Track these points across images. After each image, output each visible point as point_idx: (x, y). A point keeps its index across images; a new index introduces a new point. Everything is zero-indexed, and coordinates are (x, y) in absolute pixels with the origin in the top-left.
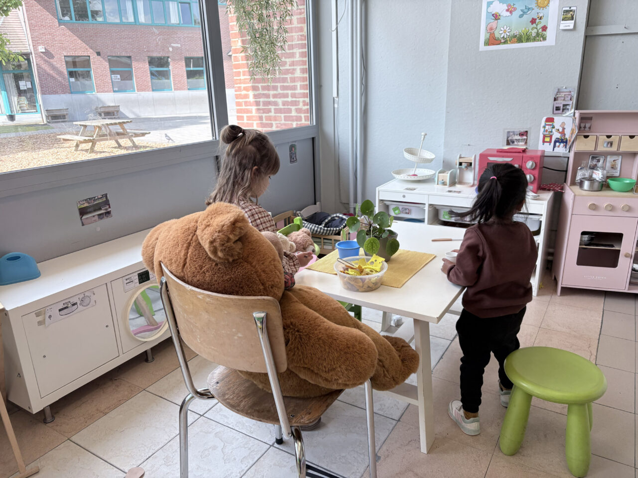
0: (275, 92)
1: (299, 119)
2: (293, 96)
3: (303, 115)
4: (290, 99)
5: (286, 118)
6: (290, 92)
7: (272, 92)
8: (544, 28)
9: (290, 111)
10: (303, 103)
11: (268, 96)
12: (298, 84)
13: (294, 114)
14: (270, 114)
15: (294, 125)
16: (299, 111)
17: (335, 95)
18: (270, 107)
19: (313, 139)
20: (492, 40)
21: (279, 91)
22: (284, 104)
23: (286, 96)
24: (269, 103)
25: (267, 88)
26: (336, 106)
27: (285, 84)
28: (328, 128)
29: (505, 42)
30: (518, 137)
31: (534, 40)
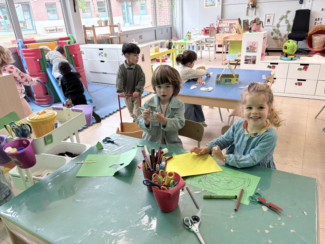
1: (168, 23)
2: (166, 18)
3: (168, 22)
4: (165, 19)
5: (164, 23)
6: (165, 17)
8: (215, 4)
9: (165, 21)
10: (169, 19)
12: (167, 15)
13: (166, 22)
14: (161, 22)
15: (166, 24)
16: (167, 21)
17: (176, 17)
19: (171, 27)
20: (206, 6)
21: (163, 17)
22: (164, 20)
23: (164, 18)
26: (176, 20)
27: (164, 15)
28: (174, 25)
29: (209, 6)
30: (212, 25)
31: (213, 6)
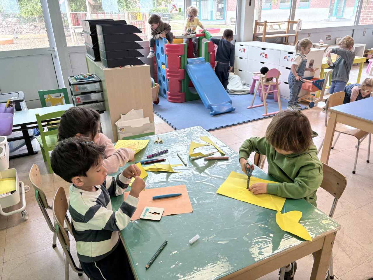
0: (371, 13)
7: (370, 13)
11: (368, 14)
14: (367, 20)
18: (368, 18)
24: (368, 17)
25: (369, 12)
